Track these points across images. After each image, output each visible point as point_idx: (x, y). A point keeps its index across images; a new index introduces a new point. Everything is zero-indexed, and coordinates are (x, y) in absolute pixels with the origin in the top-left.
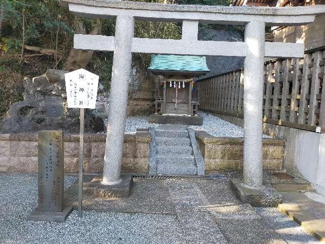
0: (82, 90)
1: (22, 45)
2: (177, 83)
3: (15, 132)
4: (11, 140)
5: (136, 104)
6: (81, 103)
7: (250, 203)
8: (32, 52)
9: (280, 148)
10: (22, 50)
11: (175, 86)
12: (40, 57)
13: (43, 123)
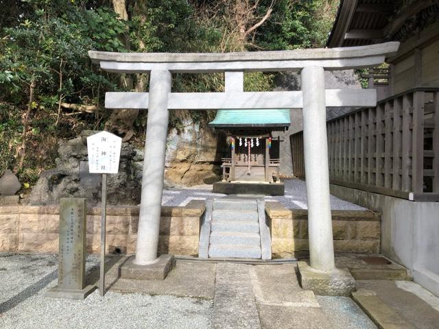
0: (104, 153)
1: (59, 103)
2: (249, 140)
3: (44, 204)
4: (40, 213)
5: (200, 169)
6: (103, 167)
7: (313, 290)
8: (69, 110)
9: (375, 223)
10: (59, 110)
11: (246, 145)
12: (79, 115)
13: (76, 194)
